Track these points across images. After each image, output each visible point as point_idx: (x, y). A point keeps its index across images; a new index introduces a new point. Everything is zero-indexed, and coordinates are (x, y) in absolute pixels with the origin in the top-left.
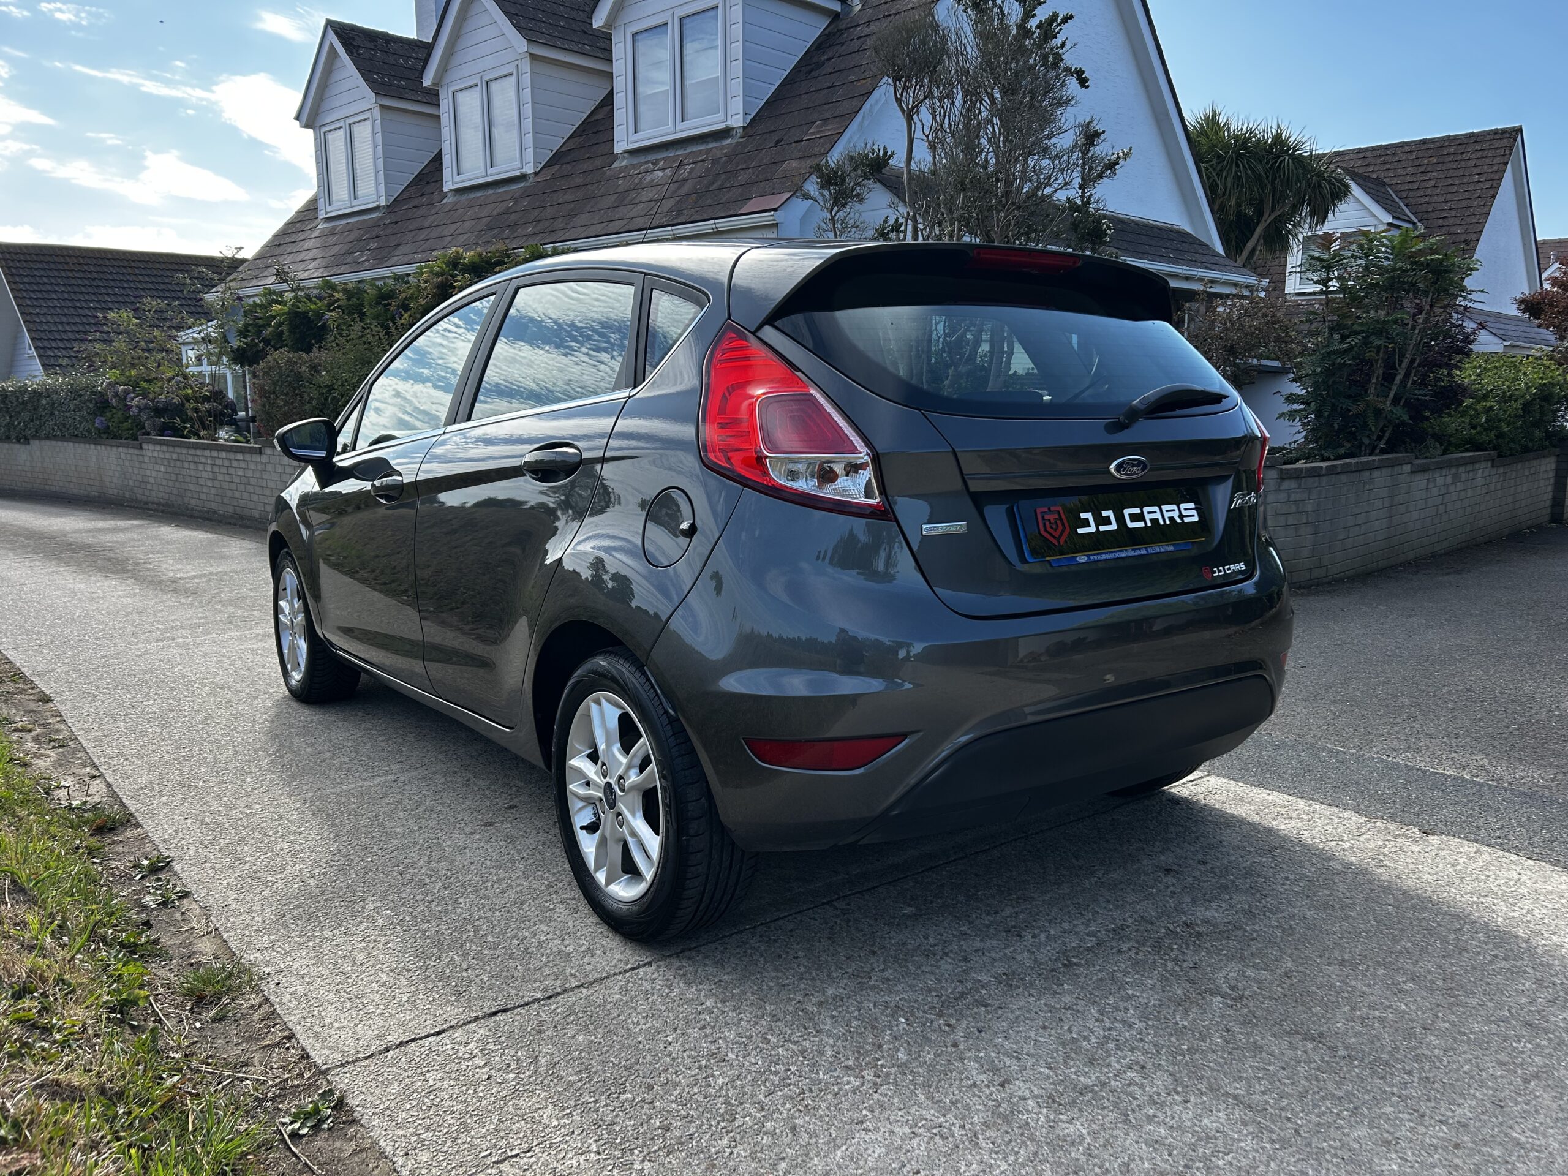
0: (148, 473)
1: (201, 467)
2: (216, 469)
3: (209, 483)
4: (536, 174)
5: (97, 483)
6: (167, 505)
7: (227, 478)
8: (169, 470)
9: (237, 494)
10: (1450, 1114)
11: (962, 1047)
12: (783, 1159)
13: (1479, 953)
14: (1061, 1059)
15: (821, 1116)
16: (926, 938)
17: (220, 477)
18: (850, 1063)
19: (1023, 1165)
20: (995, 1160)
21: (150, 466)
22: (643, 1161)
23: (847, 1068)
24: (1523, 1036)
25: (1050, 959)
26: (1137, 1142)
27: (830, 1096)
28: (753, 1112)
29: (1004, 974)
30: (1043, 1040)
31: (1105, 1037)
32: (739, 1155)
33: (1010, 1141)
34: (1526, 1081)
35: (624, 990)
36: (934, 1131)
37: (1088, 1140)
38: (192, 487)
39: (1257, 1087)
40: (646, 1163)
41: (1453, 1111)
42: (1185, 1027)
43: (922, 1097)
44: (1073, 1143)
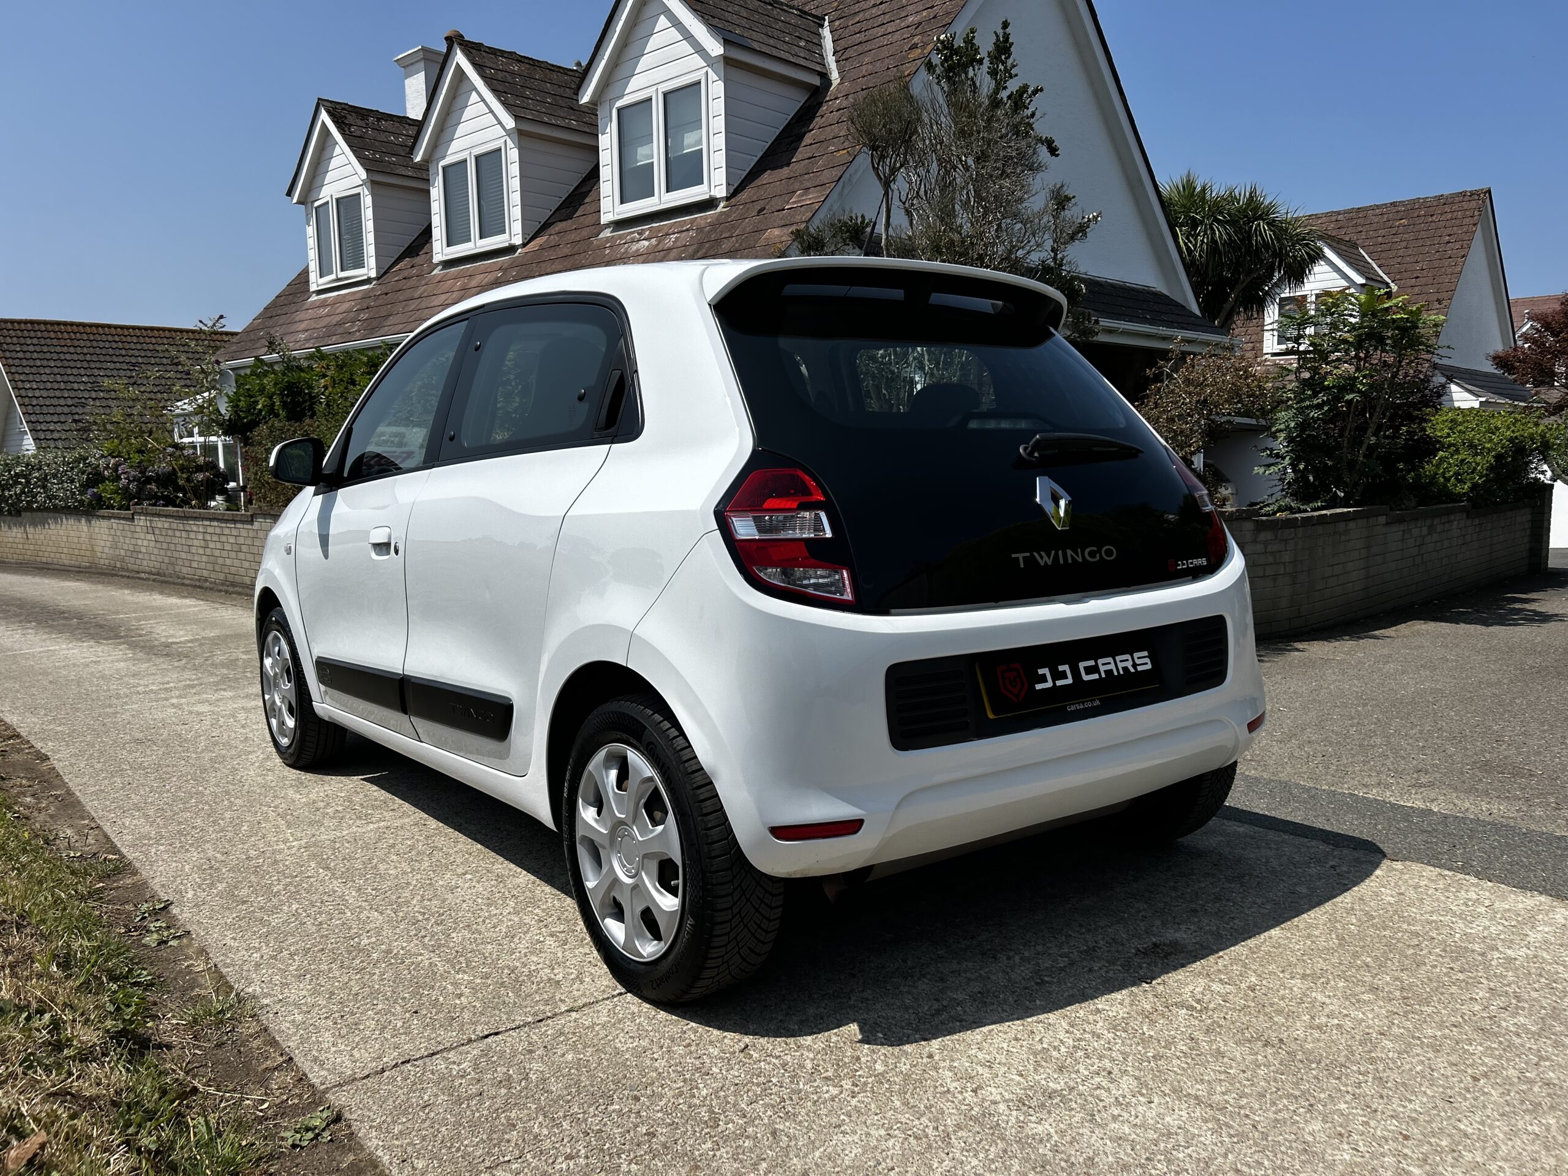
0: (140, 542)
1: (192, 535)
2: (208, 537)
3: (201, 551)
4: (524, 245)
5: (88, 553)
6: (158, 574)
7: (219, 546)
8: (161, 539)
9: (228, 562)
10: (1401, 1109)
11: (936, 1058)
12: (764, 1159)
13: (1435, 967)
14: (1031, 1068)
15: (801, 1122)
16: (904, 961)
17: (211, 545)
18: (830, 1074)
19: (993, 1161)
20: (966, 1157)
21: (142, 536)
22: (630, 1164)
23: (827, 1078)
24: (1475, 1040)
25: (1024, 979)
26: (1102, 1139)
27: (809, 1104)
28: (735, 1119)
29: (979, 992)
30: (1014, 1050)
31: (1074, 1047)
32: (721, 1157)
33: (981, 1140)
34: (1476, 1079)
35: (612, 1012)
36: (909, 1133)
37: (1056, 1138)
38: (183, 555)
39: (1218, 1088)
40: (633, 1165)
41: (1404, 1107)
42: (1151, 1037)
43: (898, 1104)
44: (1041, 1141)
